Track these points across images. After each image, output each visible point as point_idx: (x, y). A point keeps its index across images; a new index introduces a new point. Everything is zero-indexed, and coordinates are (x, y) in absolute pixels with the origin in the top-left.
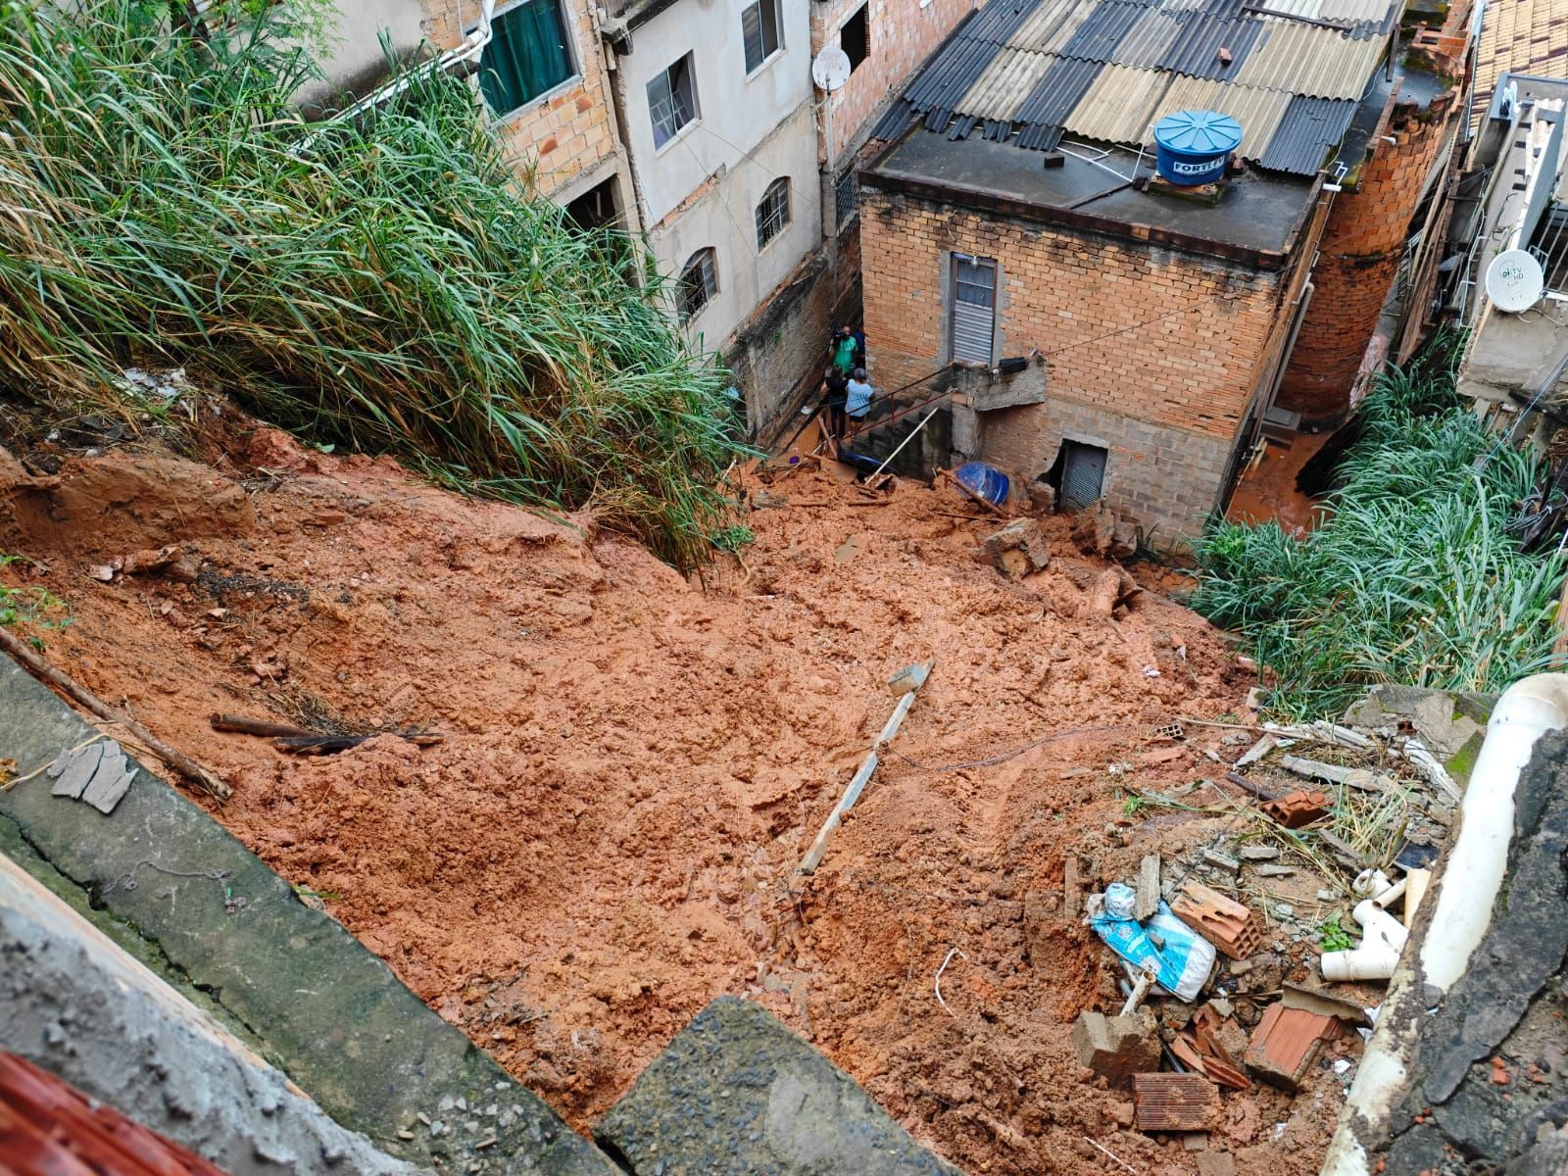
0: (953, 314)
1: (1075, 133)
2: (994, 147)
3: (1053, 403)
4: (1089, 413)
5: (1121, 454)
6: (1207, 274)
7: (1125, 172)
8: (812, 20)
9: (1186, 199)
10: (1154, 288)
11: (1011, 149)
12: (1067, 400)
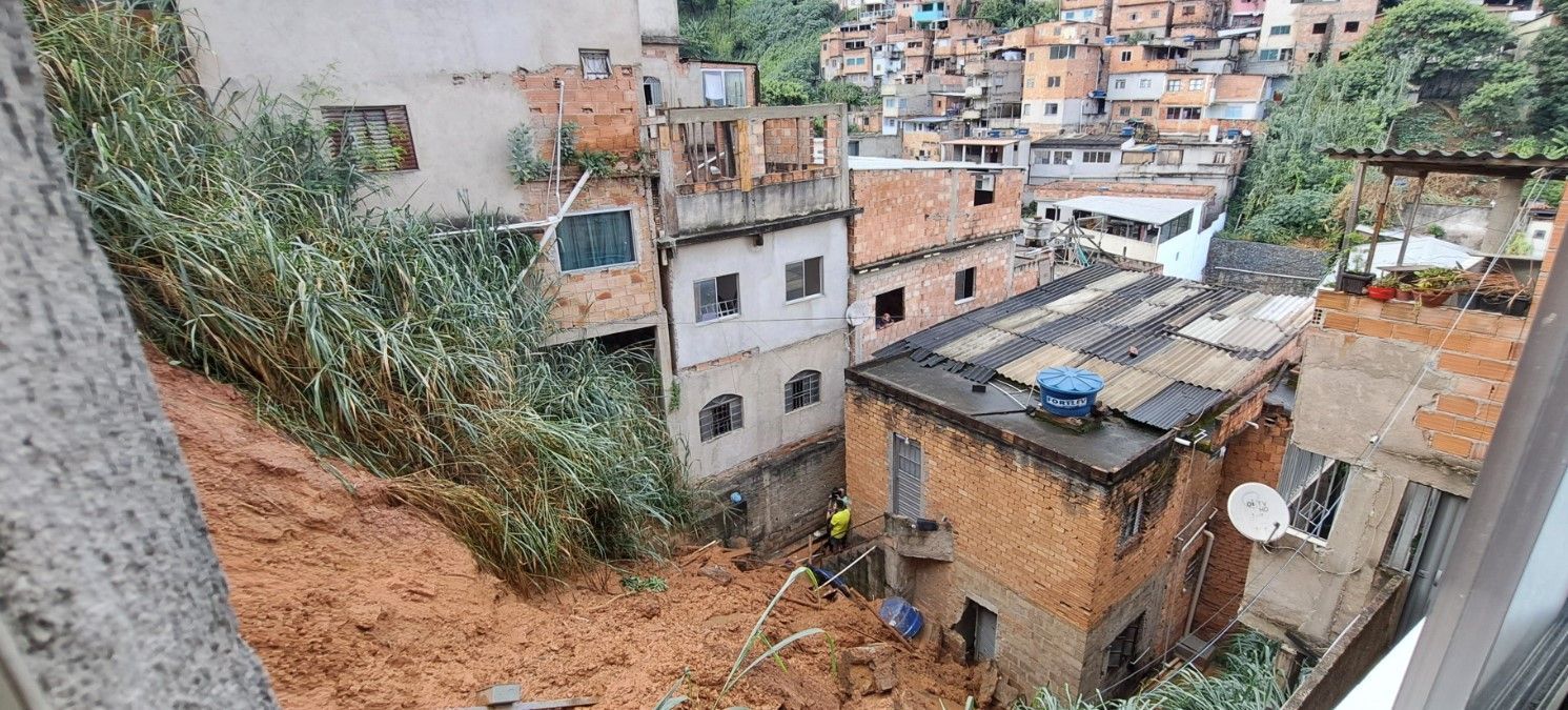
0: (896, 480)
1: (1002, 375)
2: (948, 375)
3: (958, 564)
4: (984, 580)
5: (1007, 622)
6: (1055, 478)
7: (1024, 400)
8: (849, 284)
9: (1059, 425)
10: (1019, 483)
11: (958, 378)
12: (969, 564)
